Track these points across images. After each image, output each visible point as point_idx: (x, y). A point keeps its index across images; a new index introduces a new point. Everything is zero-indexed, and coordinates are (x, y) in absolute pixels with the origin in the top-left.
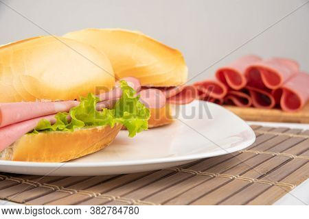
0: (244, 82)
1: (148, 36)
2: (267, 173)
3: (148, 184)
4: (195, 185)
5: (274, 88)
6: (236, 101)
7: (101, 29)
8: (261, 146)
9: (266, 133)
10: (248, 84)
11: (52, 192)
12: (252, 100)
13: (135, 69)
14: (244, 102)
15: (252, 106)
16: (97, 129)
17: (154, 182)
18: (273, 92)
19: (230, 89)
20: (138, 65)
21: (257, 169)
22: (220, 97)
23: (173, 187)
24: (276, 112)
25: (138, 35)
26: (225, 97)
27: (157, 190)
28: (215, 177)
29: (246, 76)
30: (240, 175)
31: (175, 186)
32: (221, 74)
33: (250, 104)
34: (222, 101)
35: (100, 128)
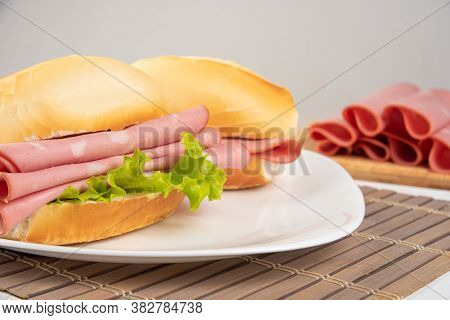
0: (381, 126)
1: (246, 69)
2: (372, 273)
3: (200, 281)
4: (264, 286)
5: (421, 138)
6: (369, 152)
7: (183, 57)
8: (381, 226)
9: (396, 204)
10: (387, 129)
11: (72, 283)
12: (390, 152)
13: (226, 114)
14: (380, 154)
15: (391, 161)
16: (147, 198)
17: (208, 278)
18: (420, 143)
19: (361, 135)
20: (229, 110)
21: (359, 266)
22: (346, 144)
23: (232, 288)
24: (421, 172)
25: (231, 67)
26: (354, 145)
27: (209, 292)
28: (296, 274)
29: (384, 118)
30: (331, 275)
31: (235, 287)
32: (350, 114)
33: (387, 157)
34: (350, 150)
35: (151, 196)
